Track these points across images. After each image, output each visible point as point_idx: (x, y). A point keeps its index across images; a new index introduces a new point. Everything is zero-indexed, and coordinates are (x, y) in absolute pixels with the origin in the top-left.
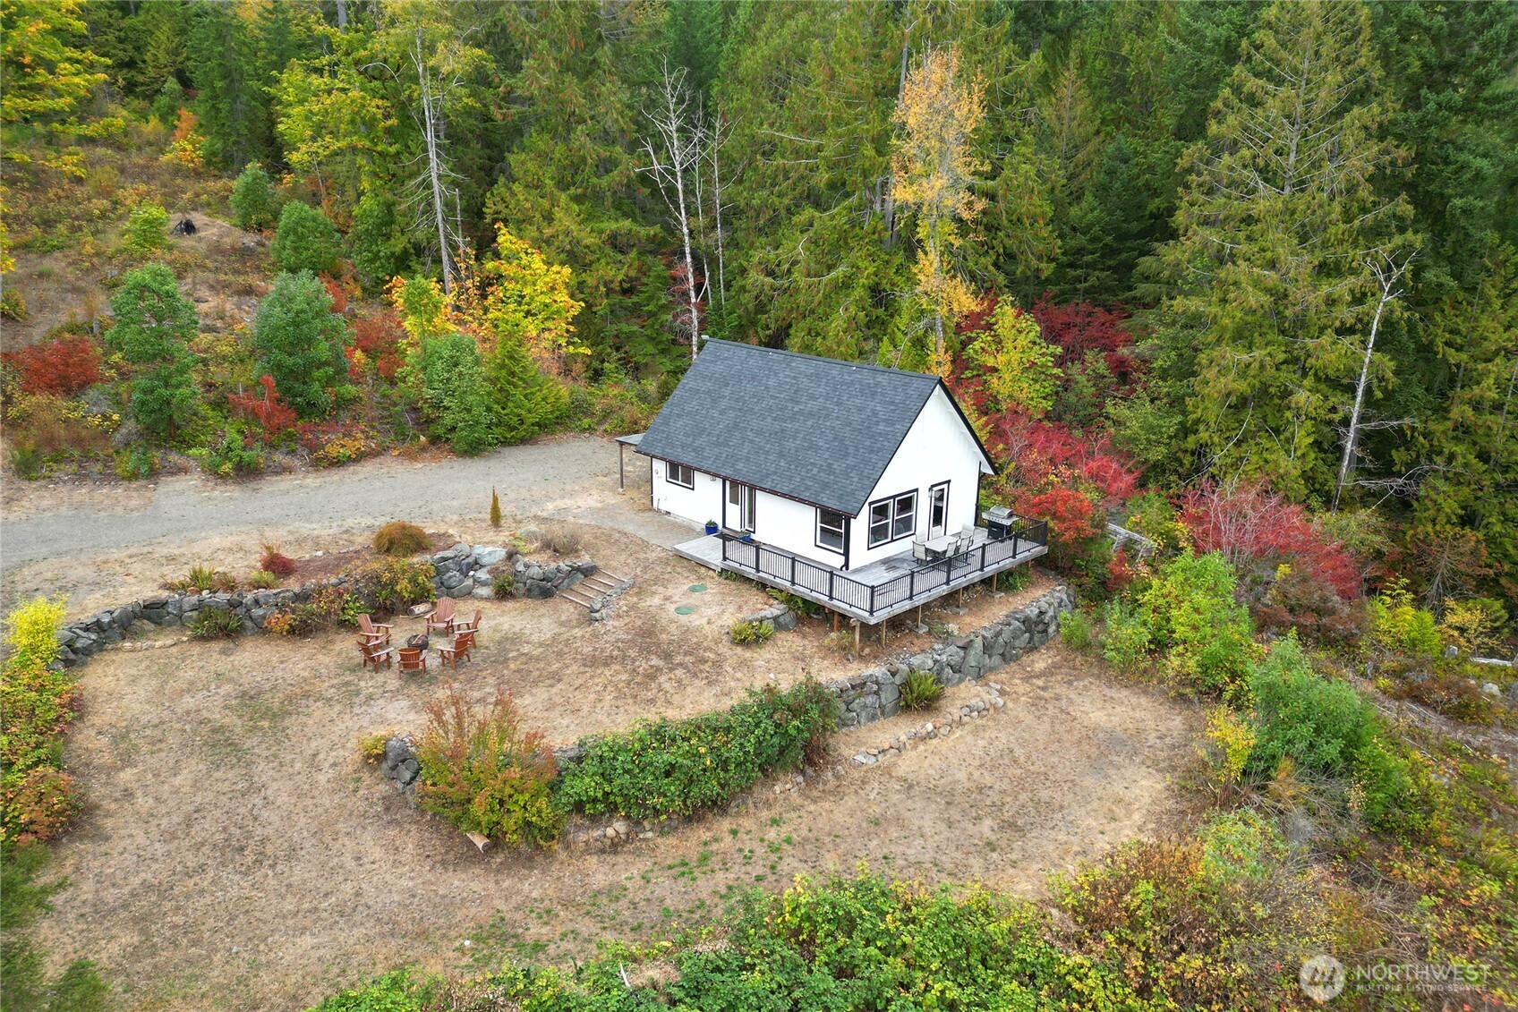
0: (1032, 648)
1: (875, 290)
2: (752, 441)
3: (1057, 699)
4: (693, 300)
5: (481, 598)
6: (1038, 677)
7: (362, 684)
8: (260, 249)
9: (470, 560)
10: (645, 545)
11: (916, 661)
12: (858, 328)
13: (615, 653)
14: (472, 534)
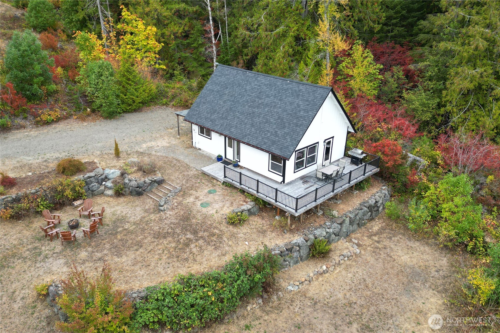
0: (372, 219)
1: (297, 39)
2: (238, 118)
3: (385, 248)
4: (214, 42)
5: (108, 196)
6: (375, 235)
7: (43, 248)
8: (23, 17)
9: (103, 177)
10: (188, 167)
11: (318, 232)
12: (289, 56)
13: (170, 230)
14: (106, 162)
